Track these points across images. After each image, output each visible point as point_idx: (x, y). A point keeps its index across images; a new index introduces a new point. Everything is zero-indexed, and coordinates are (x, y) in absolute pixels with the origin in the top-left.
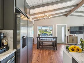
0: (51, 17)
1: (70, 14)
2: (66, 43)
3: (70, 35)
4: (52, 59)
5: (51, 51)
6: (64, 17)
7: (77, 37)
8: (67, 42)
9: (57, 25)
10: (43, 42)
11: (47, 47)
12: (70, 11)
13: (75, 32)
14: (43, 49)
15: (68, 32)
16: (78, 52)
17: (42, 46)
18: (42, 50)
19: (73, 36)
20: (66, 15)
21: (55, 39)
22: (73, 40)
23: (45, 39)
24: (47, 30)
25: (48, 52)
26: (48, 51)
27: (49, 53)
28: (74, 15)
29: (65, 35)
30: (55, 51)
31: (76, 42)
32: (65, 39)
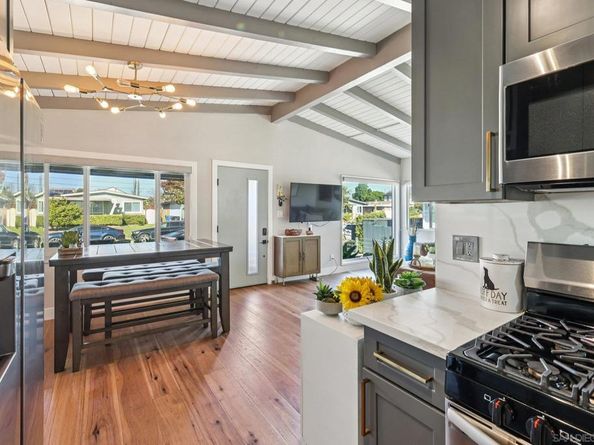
0: (191, 102)
1: (291, 114)
2: (271, 278)
3: (289, 233)
4: (219, 395)
5: (196, 349)
6: (260, 120)
7: (317, 240)
8: (276, 273)
9: (216, 163)
10: (107, 299)
11: (149, 332)
12: (294, 97)
13: (302, 212)
14: (123, 357)
15: (280, 213)
16: (374, 301)
17: (108, 335)
18: (112, 368)
19: (303, 235)
20: (272, 113)
21: (214, 261)
22: (302, 256)
23: (135, 269)
24: (115, 200)
25: (169, 367)
26: (172, 358)
27: (183, 371)
28: (304, 119)
29: (265, 232)
30: (218, 340)
31: (315, 267)
32: (262, 257)
